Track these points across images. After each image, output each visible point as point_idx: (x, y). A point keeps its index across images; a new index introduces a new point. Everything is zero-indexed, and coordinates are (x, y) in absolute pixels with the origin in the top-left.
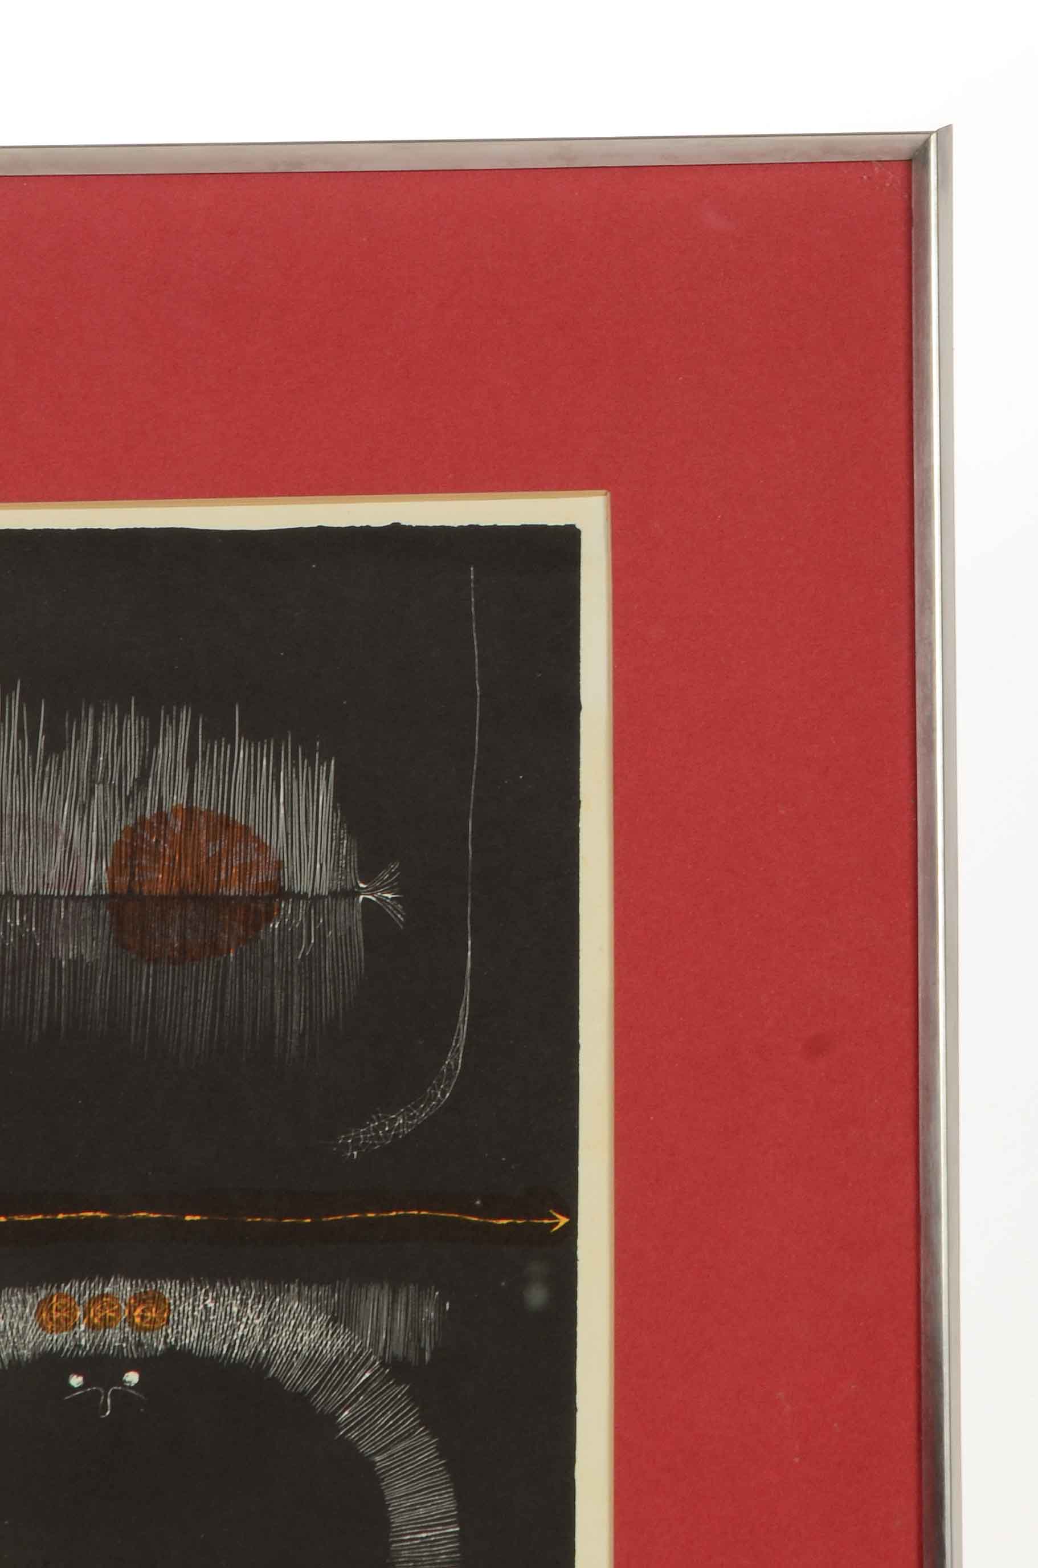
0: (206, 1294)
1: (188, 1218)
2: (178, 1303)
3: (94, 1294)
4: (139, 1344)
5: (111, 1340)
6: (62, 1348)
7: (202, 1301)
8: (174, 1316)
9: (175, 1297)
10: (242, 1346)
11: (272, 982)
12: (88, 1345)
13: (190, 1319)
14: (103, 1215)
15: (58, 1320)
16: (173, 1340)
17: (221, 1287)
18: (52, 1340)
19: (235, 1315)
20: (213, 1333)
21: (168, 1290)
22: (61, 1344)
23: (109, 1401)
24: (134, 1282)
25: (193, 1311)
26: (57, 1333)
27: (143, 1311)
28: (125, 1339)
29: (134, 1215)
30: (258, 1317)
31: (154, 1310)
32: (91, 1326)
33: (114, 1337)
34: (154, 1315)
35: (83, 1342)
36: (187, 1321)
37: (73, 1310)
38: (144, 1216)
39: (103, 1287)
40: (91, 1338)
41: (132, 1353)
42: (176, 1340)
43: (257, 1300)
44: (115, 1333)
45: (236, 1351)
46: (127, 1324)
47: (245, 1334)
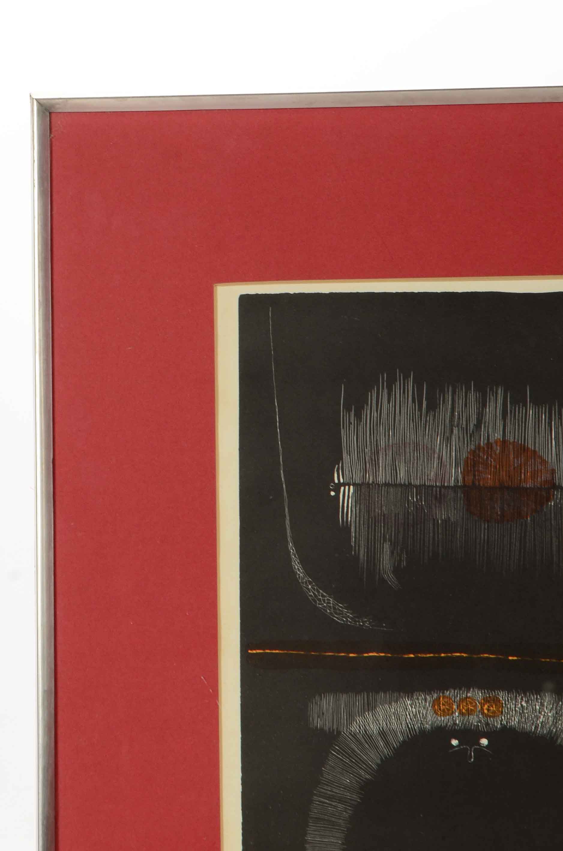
0: (522, 699)
1: (510, 658)
2: (507, 703)
3: (462, 696)
4: (487, 724)
5: (472, 721)
6: (447, 725)
7: (520, 702)
8: (505, 710)
9: (505, 700)
10: (542, 727)
11: (551, 533)
12: (460, 724)
13: (514, 712)
14: (465, 655)
15: (444, 710)
16: (505, 723)
17: (530, 695)
18: (441, 720)
19: (538, 711)
20: (527, 720)
21: (501, 697)
22: (446, 722)
23: (473, 754)
24: (483, 691)
25: (515, 707)
26: (443, 716)
27: (489, 707)
28: (480, 721)
29: (482, 655)
30: (550, 712)
31: (494, 706)
32: (461, 713)
33: (474, 720)
34: (494, 709)
35: (457, 722)
36: (512, 712)
37: (451, 704)
38: (487, 656)
39: (467, 693)
40: (462, 720)
41: (484, 728)
42: (507, 723)
43: (549, 703)
44: (474, 718)
45: (539, 730)
46: (480, 714)
47: (544, 720)
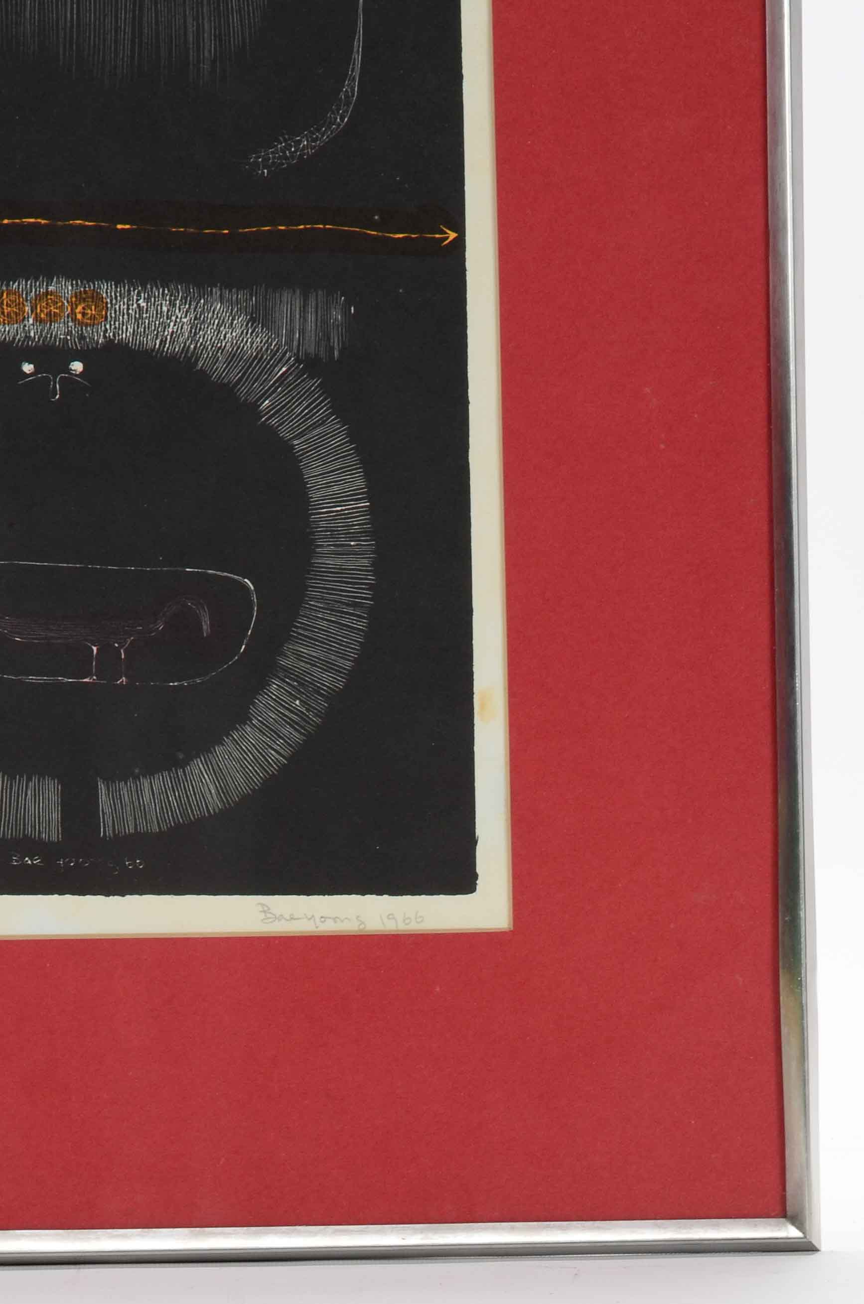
0: (139, 294)
1: (119, 226)
2: (114, 301)
3: (40, 291)
4: (82, 337)
5: (57, 332)
6: (14, 339)
7: (135, 301)
8: (111, 313)
9: (111, 296)
10: (172, 342)
11: (185, 11)
12: (37, 337)
13: (126, 317)
14: (43, 222)
15: (9, 314)
16: (111, 334)
17: (152, 289)
18: (5, 331)
19: (165, 314)
20: (147, 329)
21: (105, 291)
22: (13, 335)
23: (58, 386)
24: (74, 282)
25: (128, 309)
26: (8, 325)
27: (84, 308)
28: (69, 333)
29: (71, 222)
30: (186, 317)
31: (93, 307)
32: (37, 319)
33: (59, 330)
34: (93, 312)
35: (32, 334)
36: (123, 318)
37: (21, 306)
38: (80, 223)
39: (47, 286)
40: (39, 330)
41: (76, 345)
42: (114, 335)
43: (184, 301)
44: (60, 327)
45: (167, 346)
46: (70, 319)
47: (175, 330)
